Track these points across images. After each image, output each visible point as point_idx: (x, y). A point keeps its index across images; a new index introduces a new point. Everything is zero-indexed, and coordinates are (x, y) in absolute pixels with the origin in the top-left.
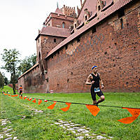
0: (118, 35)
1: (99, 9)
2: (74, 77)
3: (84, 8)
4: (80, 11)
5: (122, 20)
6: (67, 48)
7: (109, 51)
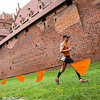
0: (43, 33)
1: (30, 16)
2: (15, 65)
3: (19, 15)
4: (16, 17)
5: (44, 23)
6: (7, 44)
7: (38, 44)
